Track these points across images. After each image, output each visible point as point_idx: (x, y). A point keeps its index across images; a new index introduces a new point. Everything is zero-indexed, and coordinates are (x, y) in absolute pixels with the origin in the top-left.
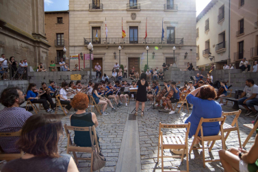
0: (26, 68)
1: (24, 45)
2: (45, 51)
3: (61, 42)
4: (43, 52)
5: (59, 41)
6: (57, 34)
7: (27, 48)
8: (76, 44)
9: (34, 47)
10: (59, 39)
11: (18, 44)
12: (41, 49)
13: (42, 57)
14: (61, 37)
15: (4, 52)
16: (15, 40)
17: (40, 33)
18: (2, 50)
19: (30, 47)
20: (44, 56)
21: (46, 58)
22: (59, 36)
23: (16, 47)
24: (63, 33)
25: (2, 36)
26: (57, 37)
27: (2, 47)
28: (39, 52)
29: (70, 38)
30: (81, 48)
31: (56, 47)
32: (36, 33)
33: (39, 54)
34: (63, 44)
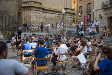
1: (57, 15)
2: (71, 16)
5: (89, 9)
6: (88, 4)
8: (98, 9)
10: (89, 7)
12: (67, 16)
13: (68, 21)
14: (90, 6)
15: (46, 20)
16: (52, 14)
17: (68, 7)
18: (45, 19)
19: (61, 16)
20: (70, 20)
21: (71, 21)
22: (89, 5)
23: (52, 17)
24: (90, 3)
25: (45, 13)
26: (88, 6)
27: (45, 18)
28: (66, 18)
29: (95, 5)
30: (101, 10)
31: (87, 12)
32: (66, 8)
33: (66, 19)
34: (90, 10)
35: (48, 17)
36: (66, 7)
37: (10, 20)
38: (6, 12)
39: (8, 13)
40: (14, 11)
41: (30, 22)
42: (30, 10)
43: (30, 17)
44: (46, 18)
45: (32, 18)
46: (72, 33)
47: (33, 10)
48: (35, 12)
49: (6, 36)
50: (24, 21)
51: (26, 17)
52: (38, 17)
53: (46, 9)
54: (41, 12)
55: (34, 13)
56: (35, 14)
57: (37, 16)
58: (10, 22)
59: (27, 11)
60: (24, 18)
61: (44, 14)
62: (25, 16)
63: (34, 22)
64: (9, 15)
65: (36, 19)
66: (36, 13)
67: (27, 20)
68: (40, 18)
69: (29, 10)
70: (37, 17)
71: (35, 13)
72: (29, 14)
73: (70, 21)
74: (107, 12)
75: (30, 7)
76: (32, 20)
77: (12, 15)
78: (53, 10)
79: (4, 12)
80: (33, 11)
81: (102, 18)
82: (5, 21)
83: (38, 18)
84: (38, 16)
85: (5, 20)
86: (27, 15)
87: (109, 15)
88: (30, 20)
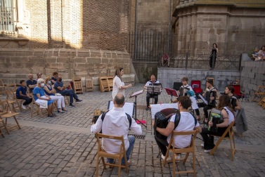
11: (263, 22)
15: (237, 37)
16: (257, 19)
18: (234, 35)
23: (258, 28)
25: (237, 19)
27: (234, 32)
35: (243, 28)
37: (157, 41)
38: (150, 24)
39: (153, 27)
40: (164, 21)
41: (195, 43)
42: (196, 14)
43: (195, 32)
44: (238, 32)
45: (198, 34)
47: (203, 13)
48: (209, 17)
49: (141, 75)
50: (179, 43)
51: (186, 32)
52: (215, 29)
53: (238, 5)
54: (224, 17)
55: (204, 22)
56: (206, 23)
57: (211, 27)
58: (157, 45)
59: (189, 19)
60: (182, 34)
61: (233, 22)
62: (184, 29)
63: (202, 44)
64: (155, 30)
65: (209, 35)
66: (211, 20)
67: (188, 40)
68: (220, 31)
69: (193, 14)
70: (211, 31)
71: (208, 22)
72: (193, 26)
76: (198, 39)
77: (159, 29)
79: (146, 25)
80: (201, 16)
82: (147, 44)
83: (216, 33)
84: (216, 27)
85: (147, 40)
86: (188, 28)
88: (194, 39)
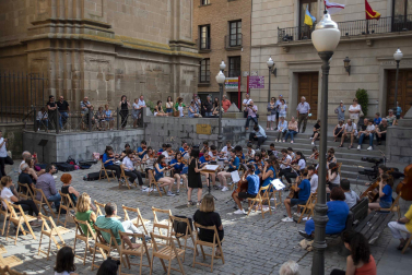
0: (141, 111)
1: (153, 66)
2: (191, 69)
3: (237, 40)
4: (185, 72)
5: (234, 37)
6: (231, 22)
7: (159, 69)
8: (264, 42)
9: (171, 65)
10: (234, 31)
11: (143, 66)
12: (182, 68)
13: (184, 82)
14: (237, 28)
15: (122, 84)
16: (138, 63)
17: (183, 38)
18: (119, 81)
19: (163, 66)
20: (188, 78)
21: (192, 82)
22: (234, 25)
23: (140, 73)
24: (240, 20)
25: (121, 61)
26: (230, 29)
27: (119, 77)
28: (178, 73)
29: (254, 29)
30: (275, 49)
31: (228, 50)
32: (175, 39)
33: (178, 78)
34: (239, 42)
35: (127, 72)
36: (178, 36)
42: (80, 52)
43: (81, 76)
44: (122, 77)
45: (86, 80)
46: (236, 132)
47: (90, 52)
48: (96, 57)
50: (53, 90)
51: (64, 74)
52: (104, 74)
54: (111, 59)
55: (91, 64)
56: (94, 65)
57: (99, 71)
59: (67, 56)
61: (117, 65)
62: (60, 70)
63: (92, 93)
65: (98, 81)
66: (98, 61)
67: (69, 87)
68: (109, 77)
69: (76, 51)
70: (100, 76)
71: (96, 63)
72: (76, 67)
73: (188, 84)
74: (292, 58)
75: (80, 42)
76: (86, 88)
78: (144, 48)
80: (89, 56)
81: (278, 73)
83: (104, 79)
84: (104, 70)
86: (68, 69)
87: (298, 67)
88: (79, 87)
